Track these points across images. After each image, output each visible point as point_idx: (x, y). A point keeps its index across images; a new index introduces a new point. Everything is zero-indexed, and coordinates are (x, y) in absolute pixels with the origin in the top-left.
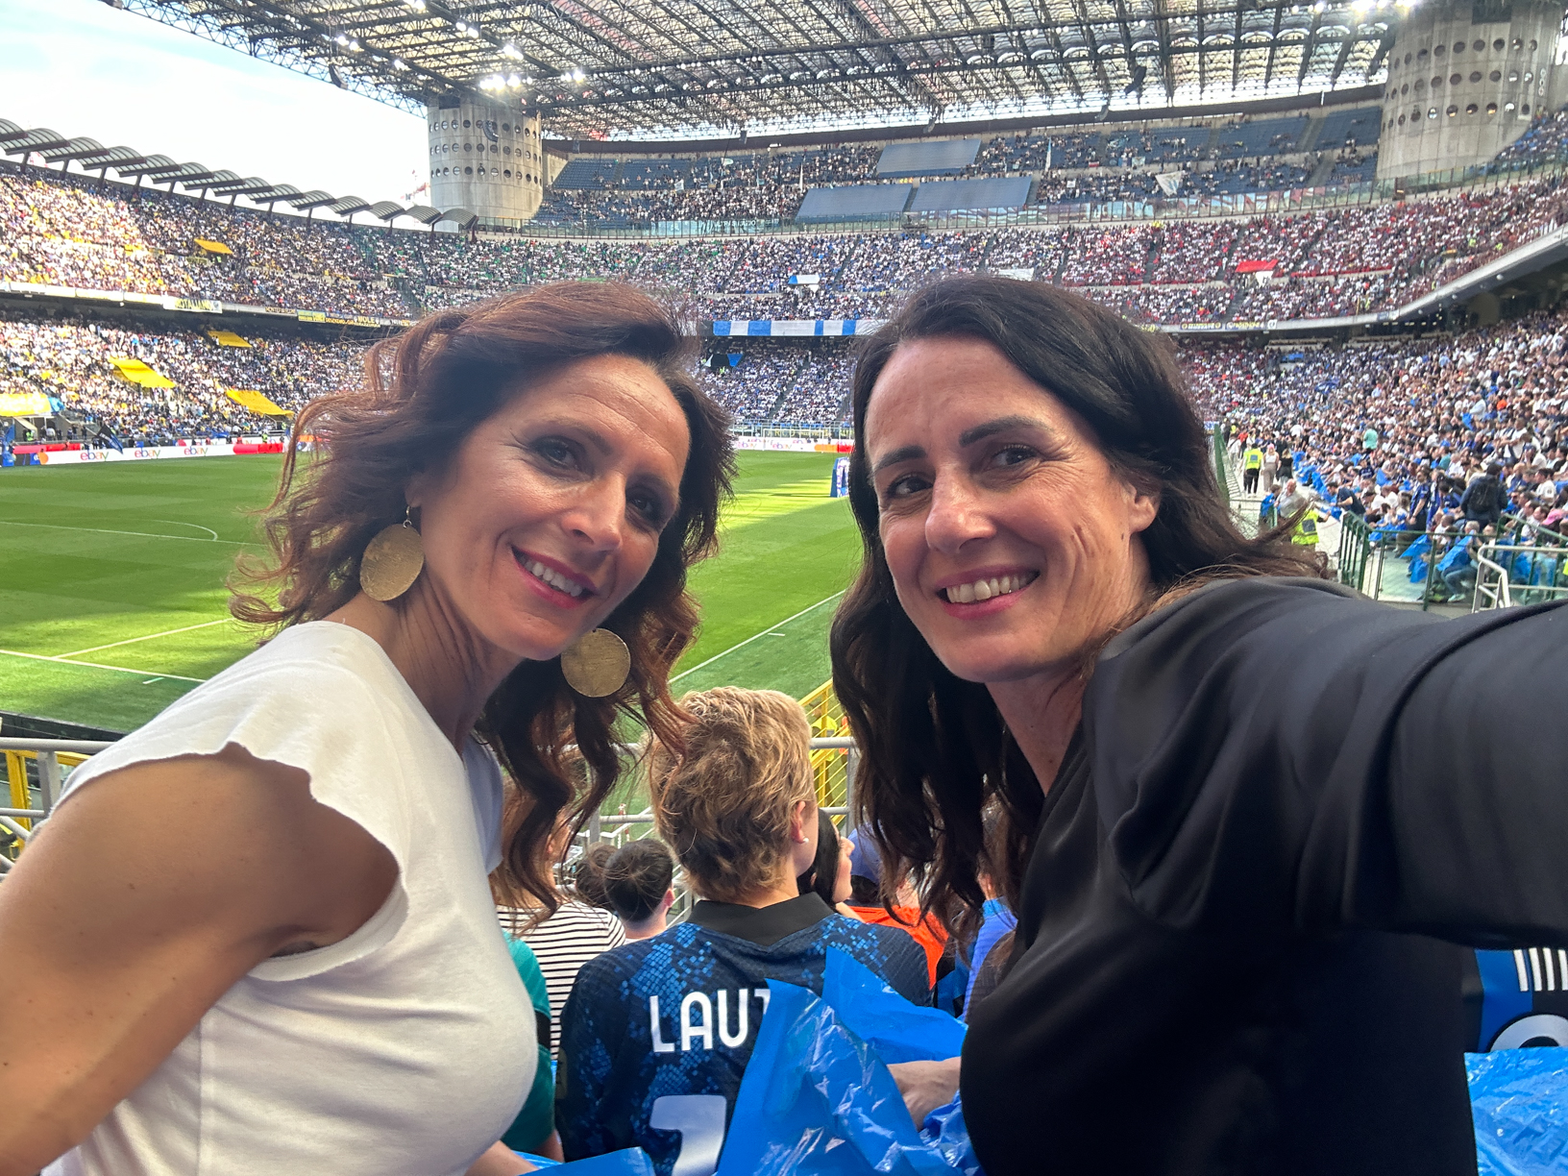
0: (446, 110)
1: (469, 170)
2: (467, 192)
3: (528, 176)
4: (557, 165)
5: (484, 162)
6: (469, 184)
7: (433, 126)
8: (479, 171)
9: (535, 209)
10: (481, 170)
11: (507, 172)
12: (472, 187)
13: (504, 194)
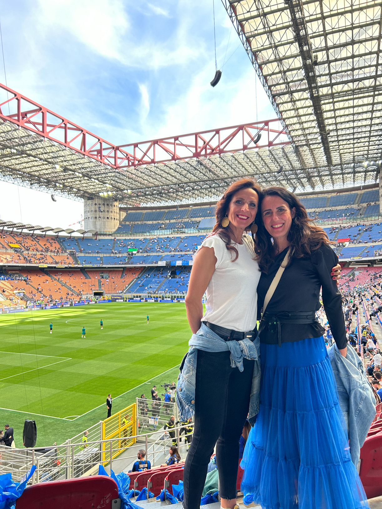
0: (89, 201)
1: (96, 218)
2: (95, 224)
3: (114, 219)
4: (124, 214)
5: (101, 215)
6: (96, 222)
7: (86, 205)
8: (99, 218)
9: (116, 228)
10: (100, 217)
11: (108, 218)
12: (97, 223)
13: (107, 224)
